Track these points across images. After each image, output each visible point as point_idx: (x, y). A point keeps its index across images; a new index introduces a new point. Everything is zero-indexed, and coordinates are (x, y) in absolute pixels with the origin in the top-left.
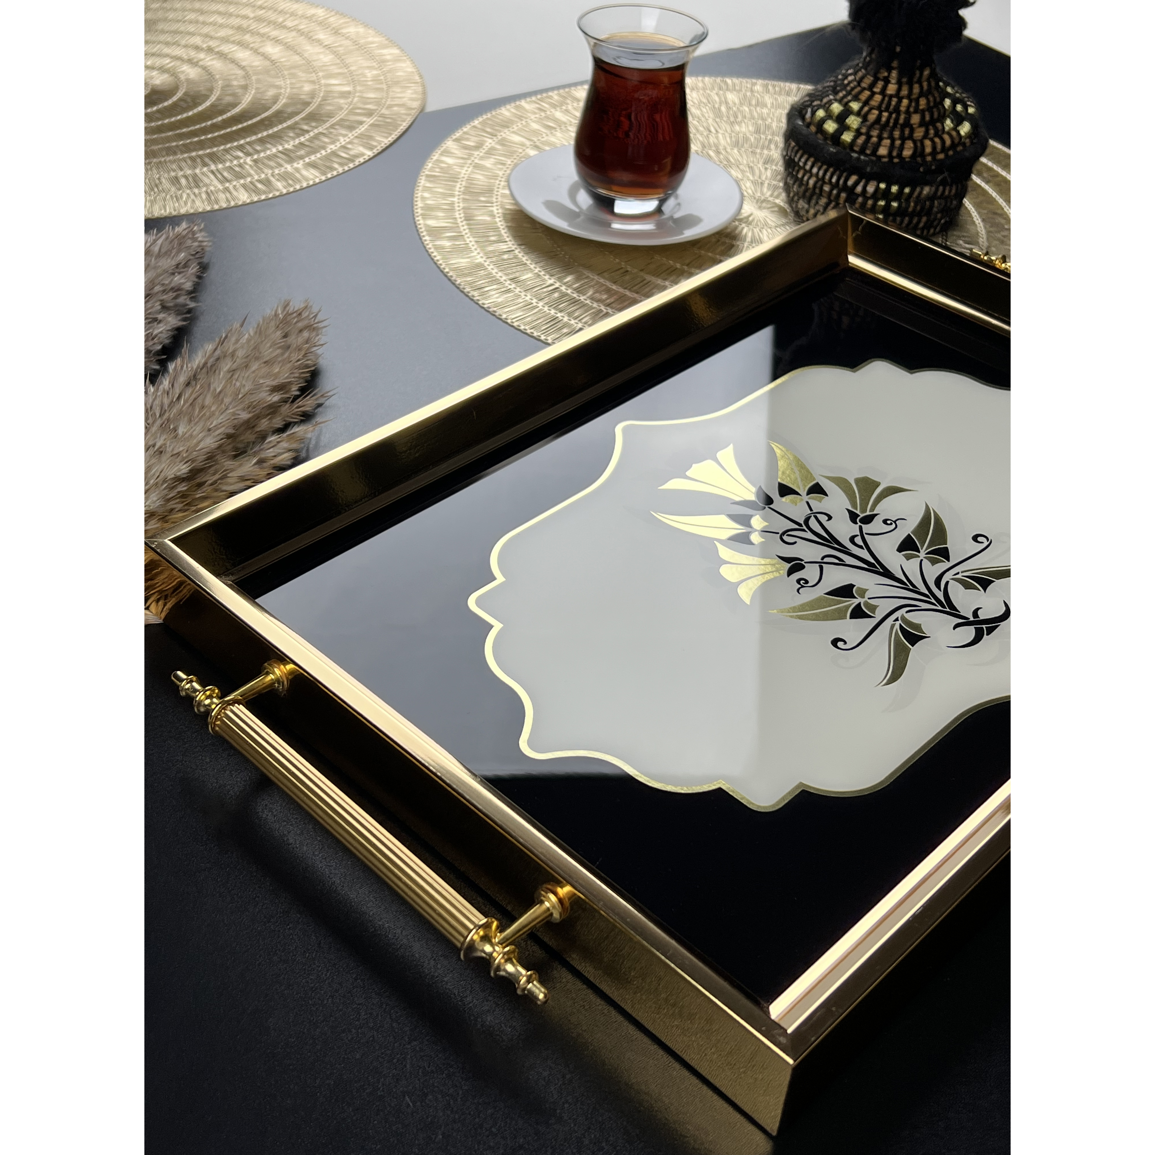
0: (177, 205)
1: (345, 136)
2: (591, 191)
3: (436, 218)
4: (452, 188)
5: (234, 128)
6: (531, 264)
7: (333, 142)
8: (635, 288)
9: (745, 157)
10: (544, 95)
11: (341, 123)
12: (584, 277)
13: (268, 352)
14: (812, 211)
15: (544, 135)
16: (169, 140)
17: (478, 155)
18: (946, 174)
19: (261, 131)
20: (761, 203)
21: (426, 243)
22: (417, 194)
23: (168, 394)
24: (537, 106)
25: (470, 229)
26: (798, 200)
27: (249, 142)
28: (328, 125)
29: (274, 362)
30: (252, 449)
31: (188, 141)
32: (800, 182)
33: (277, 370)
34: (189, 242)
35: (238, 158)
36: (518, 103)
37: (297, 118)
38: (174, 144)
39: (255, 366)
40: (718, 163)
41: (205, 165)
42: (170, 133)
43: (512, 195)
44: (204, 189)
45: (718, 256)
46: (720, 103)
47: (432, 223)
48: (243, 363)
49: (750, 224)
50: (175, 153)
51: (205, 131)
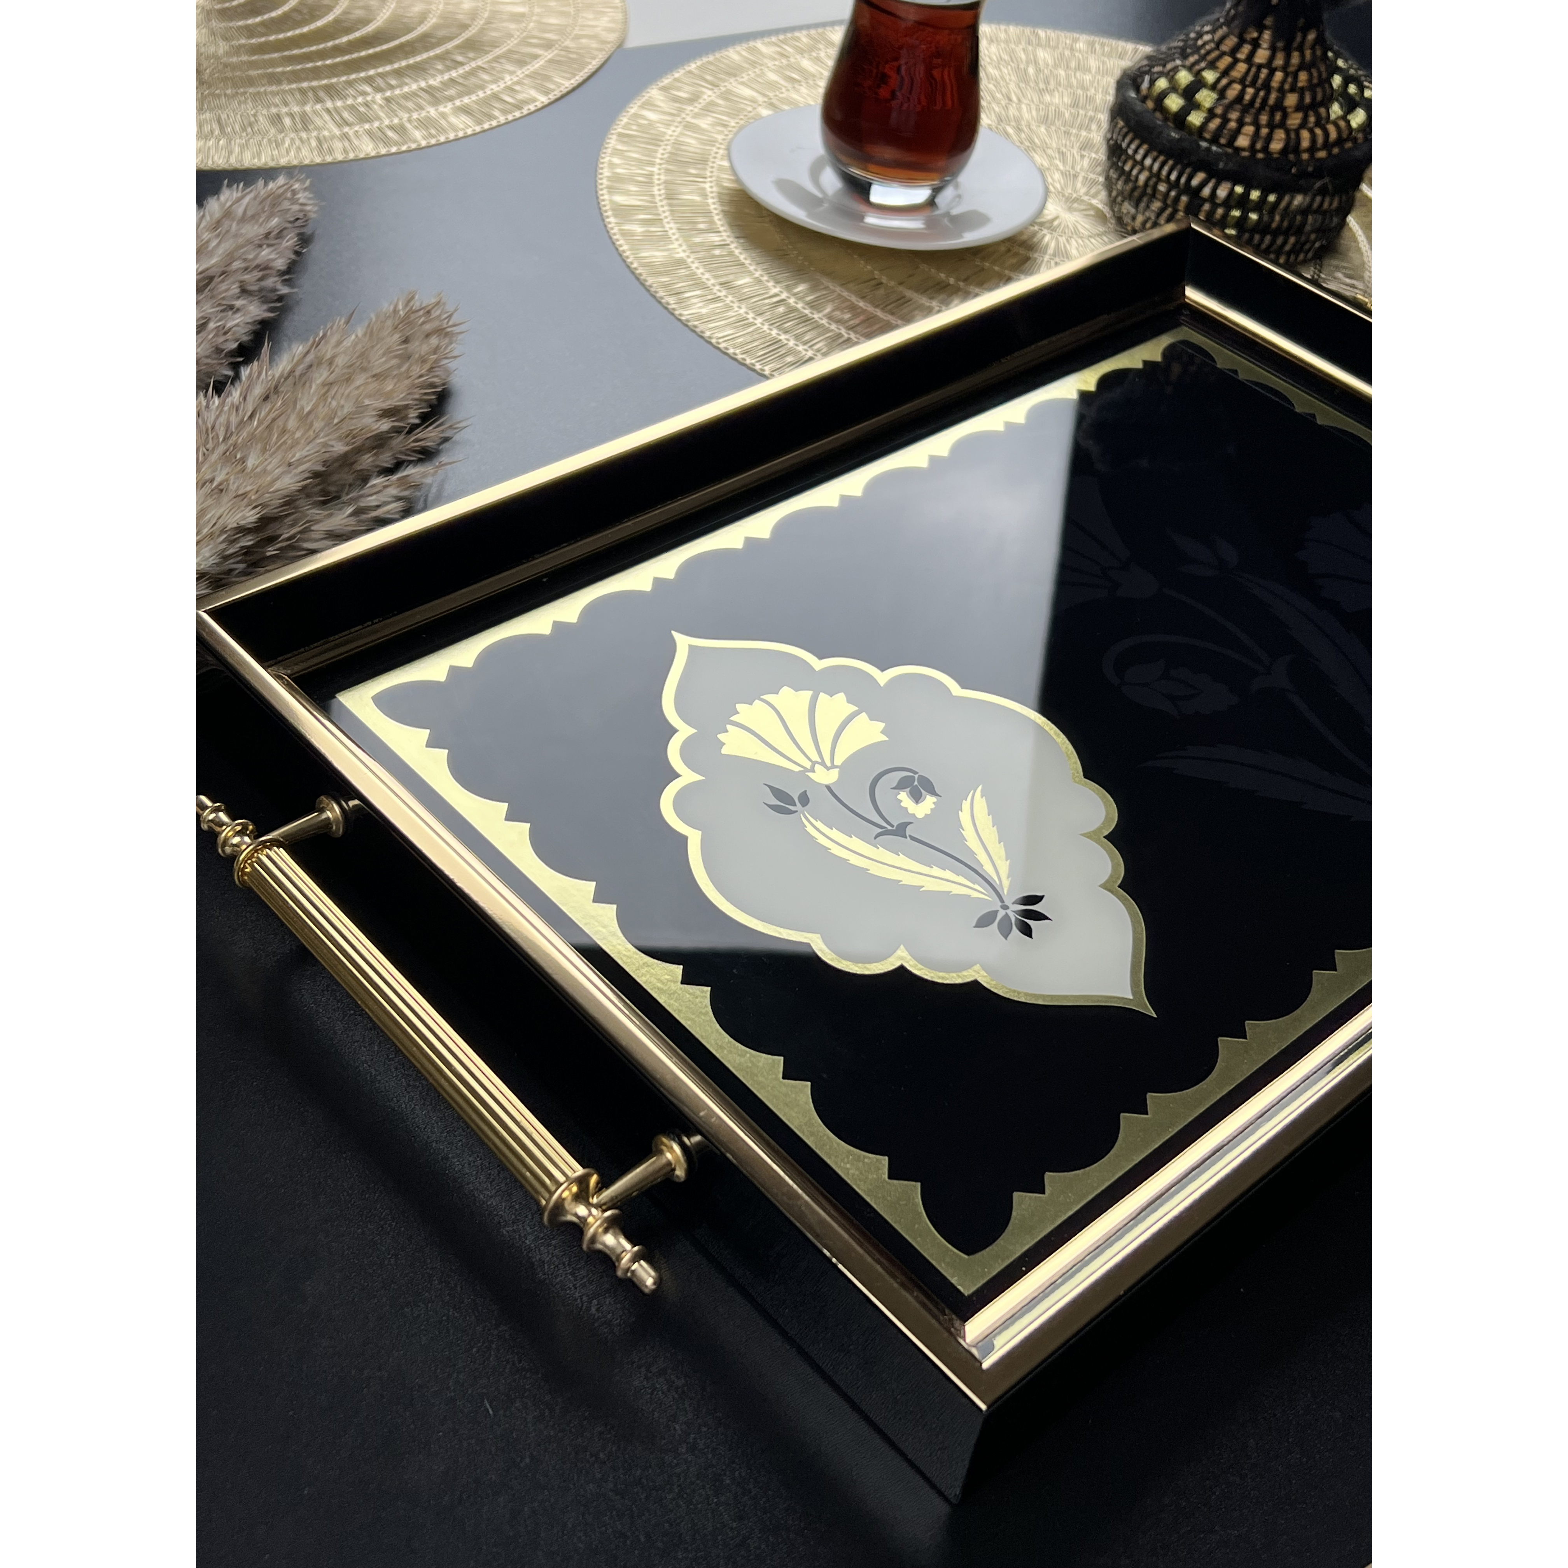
0: (276, 152)
1: (512, 73)
2: (840, 169)
3: (627, 193)
4: (651, 153)
5: (363, 53)
6: (750, 264)
7: (495, 81)
8: (889, 307)
9: (1055, 137)
10: (789, 35)
11: (508, 56)
12: (822, 287)
13: (379, 362)
14: (1140, 218)
15: (784, 90)
16: (273, 63)
17: (692, 111)
18: (1327, 180)
19: (400, 59)
20: (1071, 203)
21: (610, 226)
22: (603, 158)
23: (237, 410)
24: (778, 49)
25: (671, 211)
26: (1123, 201)
27: (381, 73)
28: (490, 57)
29: (386, 377)
30: (347, 494)
31: (299, 67)
32: (1127, 176)
33: (390, 387)
34: (286, 205)
35: (364, 94)
36: (751, 44)
37: (449, 45)
38: (279, 70)
39: (360, 380)
40: (1018, 144)
41: (319, 100)
42: (276, 55)
43: (732, 169)
44: (314, 134)
45: (1007, 272)
46: (1028, 63)
47: (619, 199)
48: (344, 374)
49: (1054, 230)
50: (279, 82)
51: (322, 55)
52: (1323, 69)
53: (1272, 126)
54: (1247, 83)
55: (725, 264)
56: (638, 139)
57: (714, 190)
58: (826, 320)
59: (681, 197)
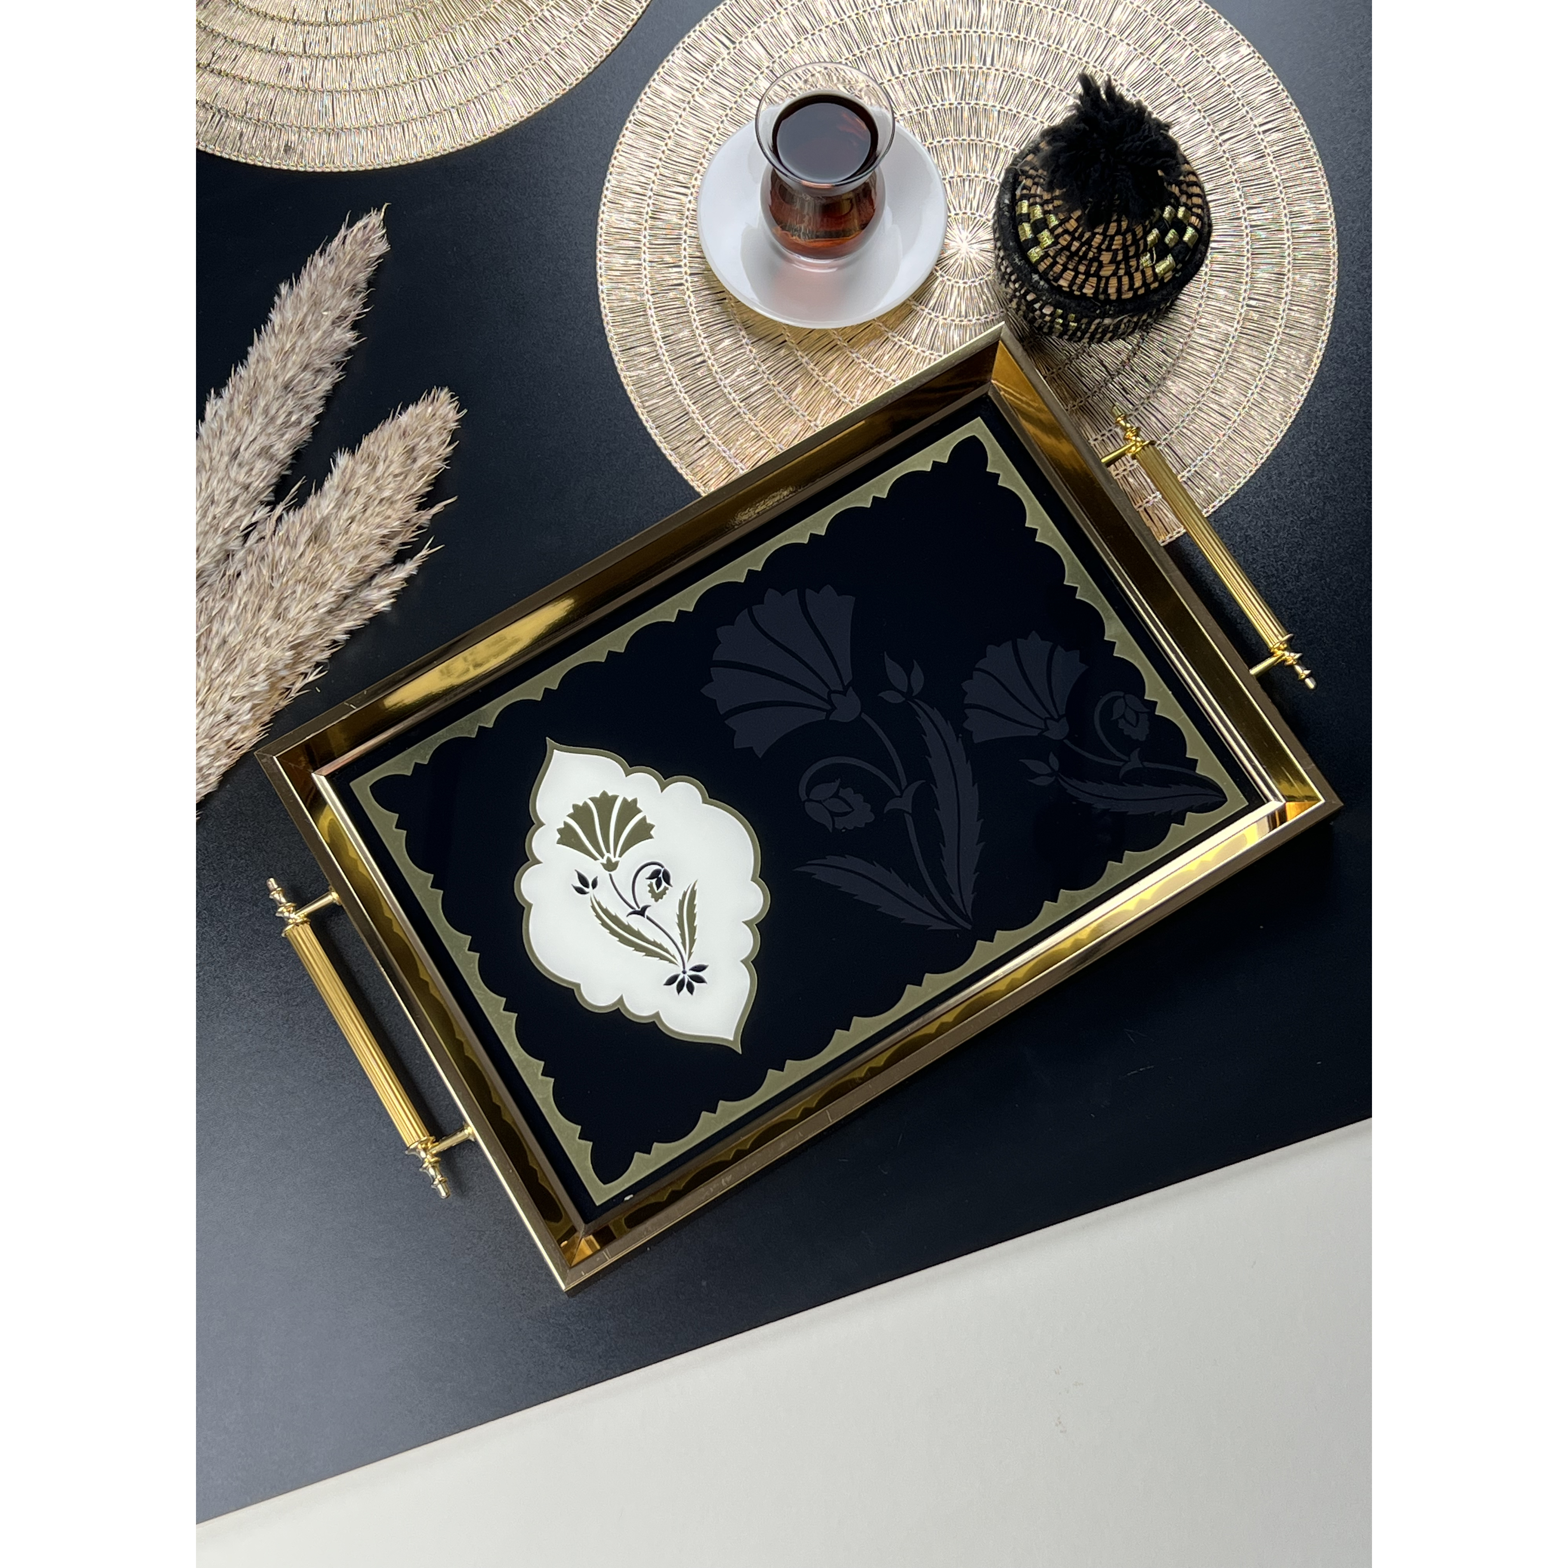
1: (567, 28)
6: (693, 312)
25: (651, 236)
47: (615, 218)
49: (948, 269)
52: (1139, 231)
53: (1087, 274)
54: (1077, 235)
55: (674, 311)
56: (649, 129)
57: (691, 206)
58: (729, 388)
59: (663, 216)
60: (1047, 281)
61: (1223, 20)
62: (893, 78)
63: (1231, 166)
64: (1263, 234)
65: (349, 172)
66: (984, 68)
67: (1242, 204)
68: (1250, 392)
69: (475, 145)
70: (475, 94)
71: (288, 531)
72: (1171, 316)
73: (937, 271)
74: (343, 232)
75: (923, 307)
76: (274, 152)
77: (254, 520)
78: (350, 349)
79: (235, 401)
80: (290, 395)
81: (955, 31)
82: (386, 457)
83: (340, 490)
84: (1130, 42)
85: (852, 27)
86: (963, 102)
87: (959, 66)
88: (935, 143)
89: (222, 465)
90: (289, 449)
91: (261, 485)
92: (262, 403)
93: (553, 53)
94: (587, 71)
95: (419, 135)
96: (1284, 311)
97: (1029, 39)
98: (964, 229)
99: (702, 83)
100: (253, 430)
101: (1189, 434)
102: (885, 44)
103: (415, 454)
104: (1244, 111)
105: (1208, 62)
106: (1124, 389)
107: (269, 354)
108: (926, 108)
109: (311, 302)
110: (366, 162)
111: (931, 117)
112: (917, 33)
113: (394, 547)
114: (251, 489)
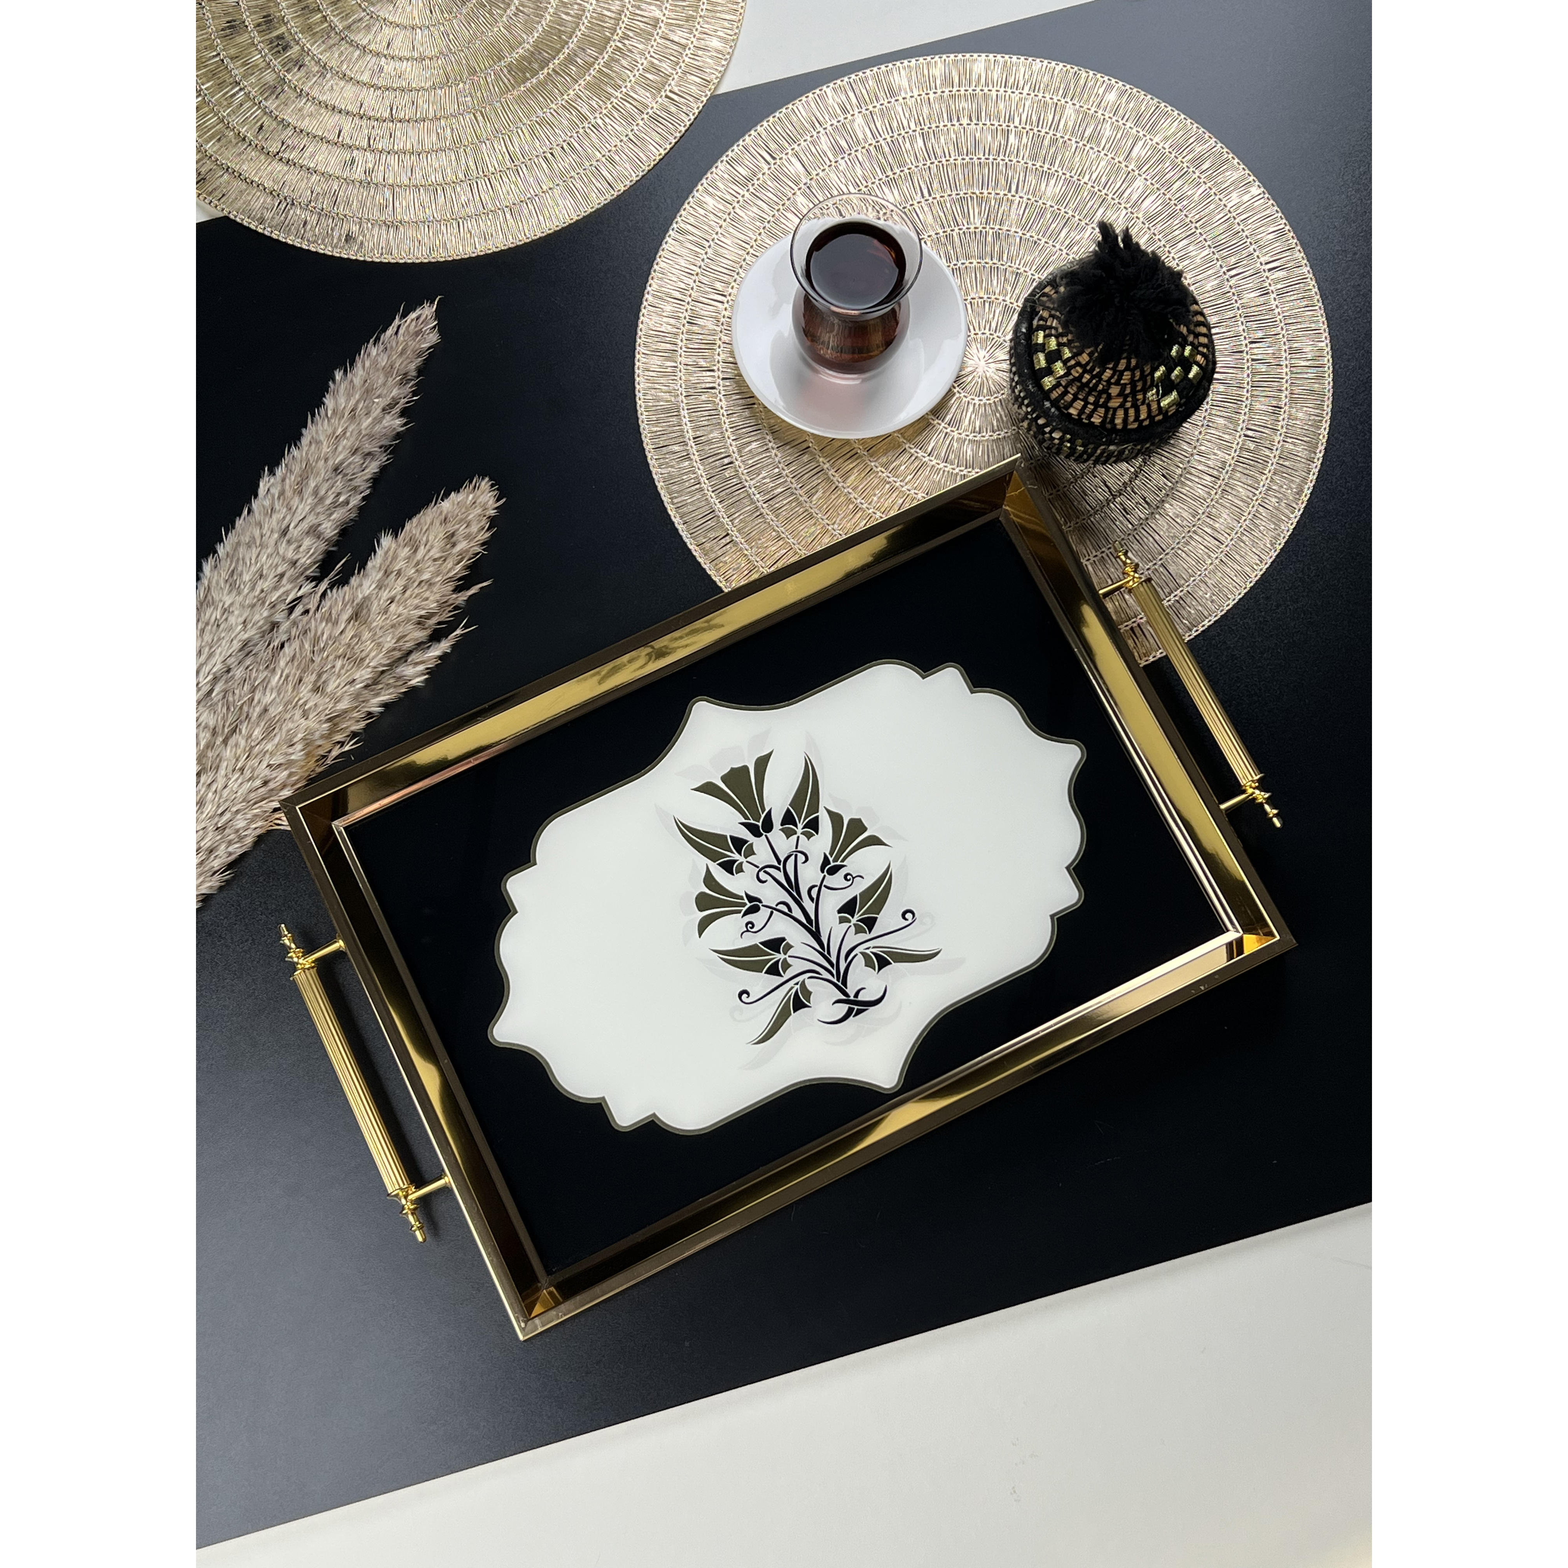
3: (661, 314)
4: (695, 259)
6: (723, 415)
10: (860, 74)
20: (995, 349)
25: (687, 339)
37: (583, 82)
47: (654, 321)
49: (966, 386)
52: (1147, 368)
54: (1088, 368)
55: (706, 413)
56: (691, 237)
57: (727, 314)
58: (753, 489)
59: (700, 322)
60: (1058, 408)
61: (1237, 160)
62: (922, 200)
63: (1236, 301)
64: (1263, 368)
65: (405, 263)
66: (1009, 195)
67: (1245, 338)
68: (1244, 518)
69: (525, 243)
70: (529, 196)
71: (330, 608)
72: (1172, 442)
73: (954, 388)
74: (396, 322)
75: (940, 422)
76: (335, 241)
77: (299, 594)
78: (398, 433)
79: (287, 481)
80: (340, 476)
81: (983, 158)
82: (427, 541)
83: (382, 572)
84: (1148, 177)
85: (887, 149)
86: (988, 227)
87: (985, 192)
88: (959, 264)
89: (272, 542)
90: (335, 529)
91: (308, 562)
92: (312, 484)
93: (604, 159)
94: (635, 179)
95: (473, 232)
96: (1279, 442)
97: (1053, 170)
98: (982, 348)
99: (743, 196)
100: (303, 508)
101: (1184, 555)
102: (916, 167)
103: (454, 539)
104: (1251, 249)
105: (1220, 199)
106: (1125, 509)
107: (322, 438)
108: (952, 230)
109: (363, 390)
110: (422, 255)
111: (956, 239)
112: (948, 158)
113: (430, 626)
114: (298, 564)
